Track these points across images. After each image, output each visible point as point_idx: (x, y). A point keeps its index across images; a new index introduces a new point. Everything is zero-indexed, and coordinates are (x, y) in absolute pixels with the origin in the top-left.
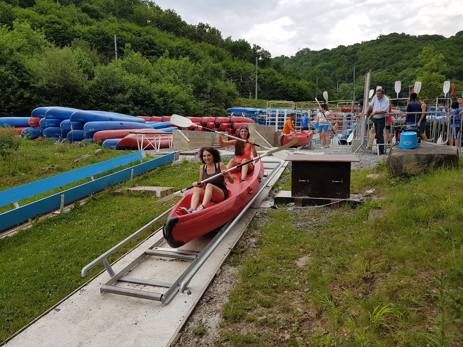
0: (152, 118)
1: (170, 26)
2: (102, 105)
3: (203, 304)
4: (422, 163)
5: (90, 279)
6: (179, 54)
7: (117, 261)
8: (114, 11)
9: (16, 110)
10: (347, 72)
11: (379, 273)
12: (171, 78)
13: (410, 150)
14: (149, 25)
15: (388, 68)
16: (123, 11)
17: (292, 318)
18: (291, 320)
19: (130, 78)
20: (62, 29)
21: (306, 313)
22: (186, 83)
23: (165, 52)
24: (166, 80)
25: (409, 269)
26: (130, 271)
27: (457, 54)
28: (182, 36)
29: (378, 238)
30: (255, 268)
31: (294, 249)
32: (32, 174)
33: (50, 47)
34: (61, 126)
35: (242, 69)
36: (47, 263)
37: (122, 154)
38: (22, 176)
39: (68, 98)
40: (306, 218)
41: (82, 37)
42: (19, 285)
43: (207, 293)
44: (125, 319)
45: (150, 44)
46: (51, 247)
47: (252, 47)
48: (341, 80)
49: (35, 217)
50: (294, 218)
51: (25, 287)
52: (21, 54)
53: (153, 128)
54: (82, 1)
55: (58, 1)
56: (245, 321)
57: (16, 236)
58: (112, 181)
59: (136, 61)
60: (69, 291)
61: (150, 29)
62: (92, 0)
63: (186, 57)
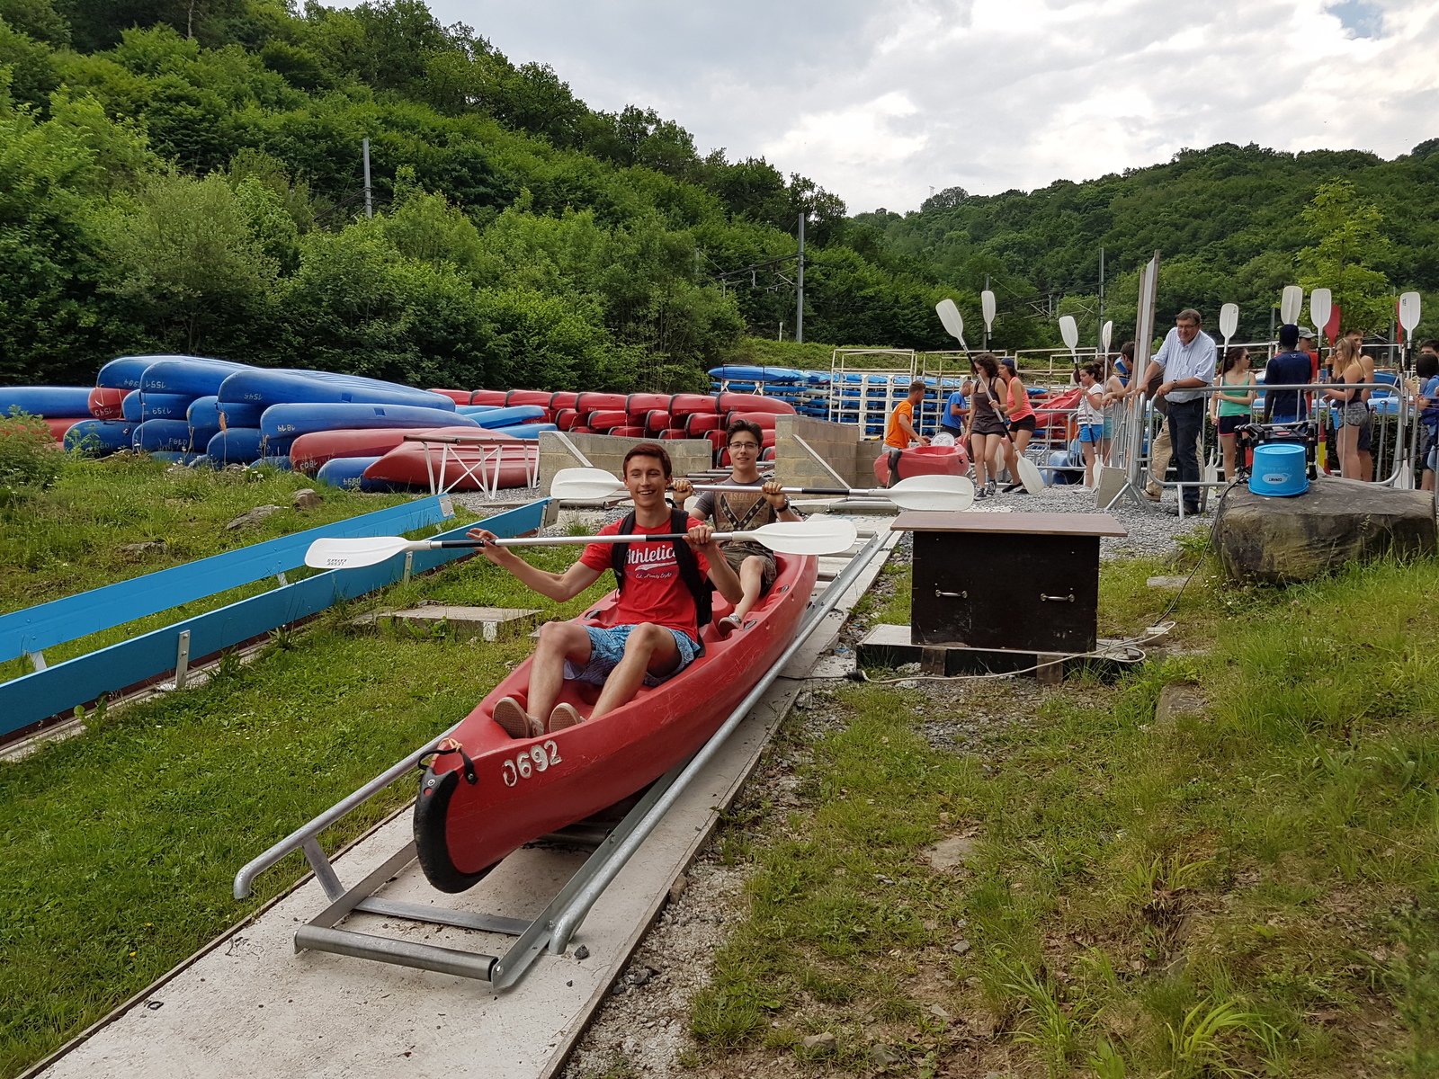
0: (478, 394)
1: (535, 114)
2: (321, 352)
3: (628, 992)
4: (1324, 541)
5: (264, 902)
6: (562, 202)
7: (351, 848)
8: (363, 65)
9: (52, 367)
10: (1079, 263)
11: (1196, 892)
12: (537, 272)
13: (1286, 502)
14: (473, 112)
15: (1205, 250)
16: (393, 68)
17: (917, 1039)
18: (914, 1046)
19: (411, 273)
20: (203, 119)
21: (960, 1022)
22: (584, 288)
23: (518, 194)
24: (521, 279)
25: (1293, 881)
26: (394, 879)
27: (1417, 210)
28: (573, 147)
29: (1188, 779)
30: (798, 874)
31: (922, 814)
32: (91, 564)
33: (164, 173)
34: (191, 415)
35: (755, 248)
36: (127, 851)
37: (380, 504)
38: (61, 570)
39: (216, 330)
40: (959, 711)
41: (263, 145)
42: (34, 920)
43: (642, 955)
44: (372, 1039)
45: (473, 169)
46: (142, 798)
47: (788, 183)
48: (1062, 285)
49: (93, 701)
50: (921, 712)
51: (53, 928)
52: (73, 193)
53: (477, 426)
54: (264, 33)
55: (190, 32)
56: (764, 1048)
57: (31, 761)
58: (345, 590)
59: (430, 221)
60: (194, 942)
61: (476, 124)
62: (298, 33)
63: (584, 210)
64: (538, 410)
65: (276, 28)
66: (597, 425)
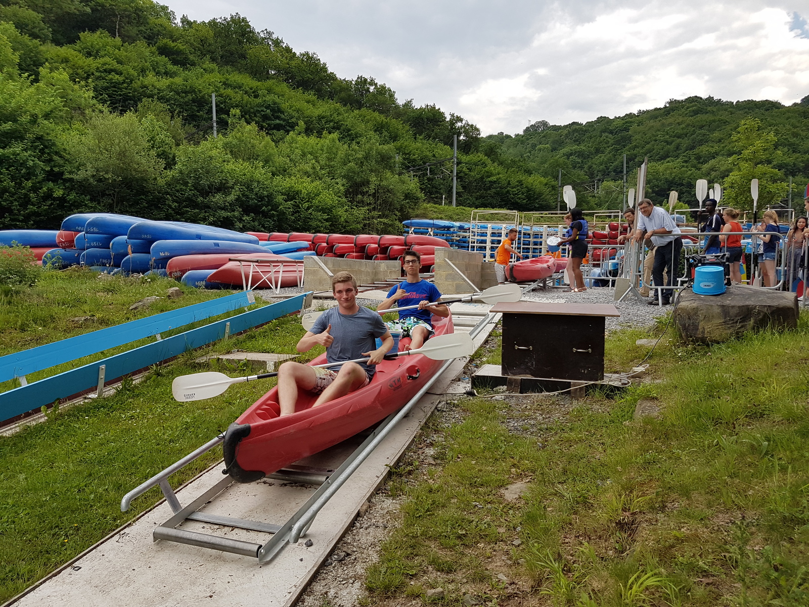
0: (272, 235)
1: (308, 80)
2: (187, 211)
3: (333, 565)
4: (733, 320)
6: (322, 129)
7: (187, 485)
8: (213, 53)
9: (38, 219)
10: (612, 163)
11: (644, 513)
12: (308, 168)
13: (713, 298)
14: (273, 79)
15: (684, 156)
16: (228, 55)
17: (489, 592)
18: (486, 596)
19: (237, 168)
20: (124, 82)
21: (514, 583)
22: (333, 176)
23: (298, 124)
24: (299, 171)
25: (697, 507)
26: (210, 502)
27: (804, 134)
28: (328, 98)
29: (648, 451)
30: (430, 501)
31: (501, 469)
32: (55, 328)
33: (101, 112)
34: (112, 246)
35: (430, 154)
36: (66, 485)
37: (215, 296)
38: (38, 331)
39: (129, 199)
40: (527, 413)
41: (156, 97)
42: (14, 522)
43: (342, 545)
44: (193, 588)
45: (273, 110)
46: (76, 456)
47: (448, 118)
48: (603, 175)
49: (52, 403)
50: (505, 413)
51: (25, 526)
52: (51, 123)
53: (270, 253)
54: (158, 35)
55: (117, 35)
56: (405, 596)
57: (17, 436)
58: (192, 343)
59: (249, 139)
60: (100, 535)
61: (275, 86)
62: (176, 34)
63: (334, 133)
64: (306, 244)
65: (164, 32)
66: (338, 252)
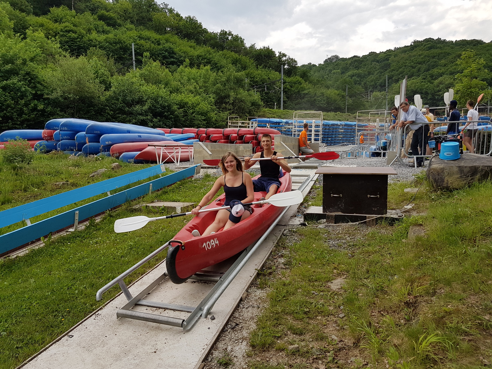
0: (172, 130)
1: (190, 33)
2: (119, 117)
3: (229, 331)
4: (466, 175)
5: (106, 302)
6: (200, 63)
7: (134, 283)
8: (132, 18)
9: (29, 123)
10: (379, 80)
11: (423, 296)
12: (192, 88)
13: (452, 162)
14: (169, 33)
15: (423, 75)
16: (141, 19)
17: (327, 347)
18: (326, 349)
19: (149, 89)
20: (78, 38)
21: (342, 341)
22: (208, 93)
23: (185, 61)
24: (186, 90)
25: (456, 292)
26: (149, 294)
28: (203, 44)
29: (419, 258)
30: (285, 291)
31: (327, 271)
32: (45, 189)
33: (65, 56)
34: (76, 139)
35: (266, 78)
36: (60, 285)
37: (141, 168)
38: (35, 191)
39: (84, 110)
40: (340, 236)
41: (98, 46)
42: (30, 309)
43: (233, 319)
44: (143, 347)
45: (169, 53)
46: (64, 267)
47: (277, 55)
48: (373, 88)
49: (47, 235)
50: (326, 236)
51: (36, 311)
52: (35, 64)
53: (172, 141)
54: (98, 8)
55: (73, 8)
56: (275, 350)
57: (27, 256)
58: (130, 197)
59: (155, 71)
60: (83, 315)
61: (170, 37)
62: (109, 8)
63: (207, 66)
64: (193, 135)
65: (102, 6)
66: (213, 139)
